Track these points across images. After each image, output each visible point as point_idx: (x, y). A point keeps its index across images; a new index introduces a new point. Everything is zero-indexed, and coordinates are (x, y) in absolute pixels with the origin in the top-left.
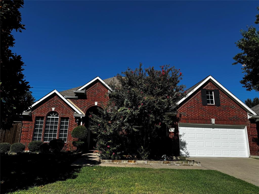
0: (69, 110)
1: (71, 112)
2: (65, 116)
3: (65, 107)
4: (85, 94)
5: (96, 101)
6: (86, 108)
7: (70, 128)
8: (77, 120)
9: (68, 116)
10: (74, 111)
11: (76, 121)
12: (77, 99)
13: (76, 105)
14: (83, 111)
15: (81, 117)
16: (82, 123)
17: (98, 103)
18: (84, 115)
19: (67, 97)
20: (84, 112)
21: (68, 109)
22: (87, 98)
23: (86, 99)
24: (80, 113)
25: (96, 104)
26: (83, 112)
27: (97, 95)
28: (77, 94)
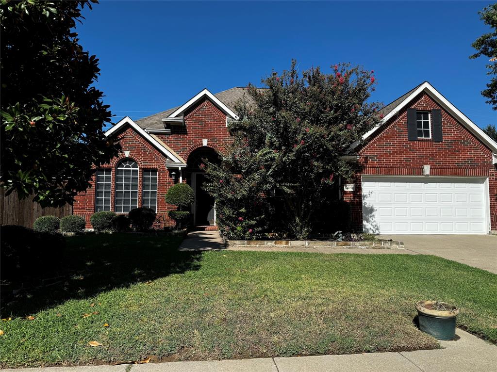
0: (155, 155)
1: (160, 159)
2: (150, 166)
3: (149, 149)
4: (183, 125)
5: (205, 138)
6: (187, 151)
7: (161, 187)
8: (172, 173)
9: (154, 166)
10: (166, 156)
11: (171, 176)
12: (170, 135)
13: (168, 146)
14: (182, 157)
15: (180, 169)
16: (181, 178)
17: (208, 141)
18: (185, 165)
19: (150, 131)
20: (184, 159)
21: (154, 153)
22: (187, 132)
23: (187, 134)
24: (177, 161)
25: (205, 143)
26: (182, 159)
27: (205, 126)
28: (168, 125)
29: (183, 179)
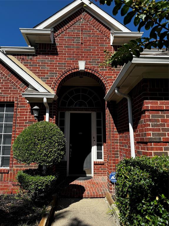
0: (13, 82)
1: (19, 88)
2: (4, 98)
3: (4, 75)
4: (52, 42)
5: (81, 60)
6: (57, 77)
7: (18, 129)
8: (34, 108)
9: (10, 98)
10: (27, 84)
11: (32, 113)
12: (34, 55)
13: (31, 70)
14: (50, 86)
15: (45, 100)
16: (47, 115)
17: (86, 64)
18: (53, 93)
19: (7, 49)
20: (52, 88)
21: (10, 80)
22: (57, 51)
23: (57, 54)
24: (41, 90)
25: (82, 66)
26: (49, 89)
27: (82, 44)
28: (31, 40)
29: (50, 116)
